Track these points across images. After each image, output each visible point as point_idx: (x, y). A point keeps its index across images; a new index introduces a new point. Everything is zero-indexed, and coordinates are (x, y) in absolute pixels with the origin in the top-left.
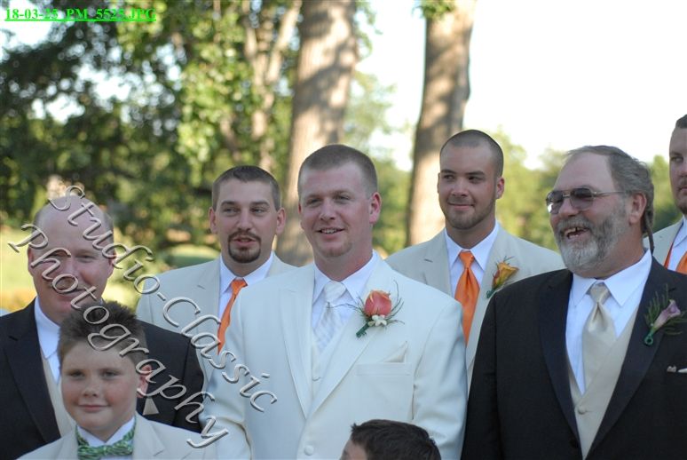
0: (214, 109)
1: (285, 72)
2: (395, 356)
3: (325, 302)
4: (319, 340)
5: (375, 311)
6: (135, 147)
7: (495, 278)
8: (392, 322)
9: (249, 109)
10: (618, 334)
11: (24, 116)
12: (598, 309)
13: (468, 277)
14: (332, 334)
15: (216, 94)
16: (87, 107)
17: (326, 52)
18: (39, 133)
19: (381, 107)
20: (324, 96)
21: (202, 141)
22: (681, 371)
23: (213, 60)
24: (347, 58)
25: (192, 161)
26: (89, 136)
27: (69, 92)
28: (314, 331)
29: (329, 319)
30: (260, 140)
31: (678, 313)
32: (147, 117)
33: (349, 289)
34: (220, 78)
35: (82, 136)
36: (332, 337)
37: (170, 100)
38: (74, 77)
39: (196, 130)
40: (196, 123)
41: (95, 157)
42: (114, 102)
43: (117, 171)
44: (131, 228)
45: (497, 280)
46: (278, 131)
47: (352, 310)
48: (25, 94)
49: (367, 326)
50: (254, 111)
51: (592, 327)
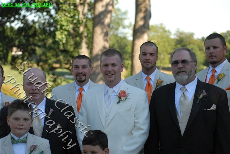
0: (67, 26)
1: (89, 10)
2: (128, 109)
3: (108, 94)
4: (107, 105)
5: (122, 96)
6: (41, 37)
7: (157, 84)
8: (127, 99)
9: (79, 26)
10: (189, 101)
11: (3, 28)
12: (184, 94)
13: (149, 83)
14: (110, 103)
15: (67, 21)
16: (24, 24)
17: (103, 6)
18: (9, 33)
19: (122, 19)
20: (102, 21)
21: (64, 36)
22: (208, 110)
23: (66, 9)
24: (110, 8)
25: (61, 43)
26: (25, 33)
27: (18, 19)
28: (105, 103)
29: (109, 99)
30: (82, 33)
31: (206, 94)
32: (44, 26)
33: (115, 90)
34: (69, 15)
35: (23, 34)
36: (110, 104)
37: (52, 21)
38: (20, 14)
39: (62, 33)
40: (61, 31)
41: (28, 40)
42: (33, 22)
43: (35, 45)
44: (41, 64)
45: (158, 84)
46: (88, 30)
47: (115, 97)
48: (3, 20)
49: (120, 101)
50: (80, 26)
51: (182, 99)
